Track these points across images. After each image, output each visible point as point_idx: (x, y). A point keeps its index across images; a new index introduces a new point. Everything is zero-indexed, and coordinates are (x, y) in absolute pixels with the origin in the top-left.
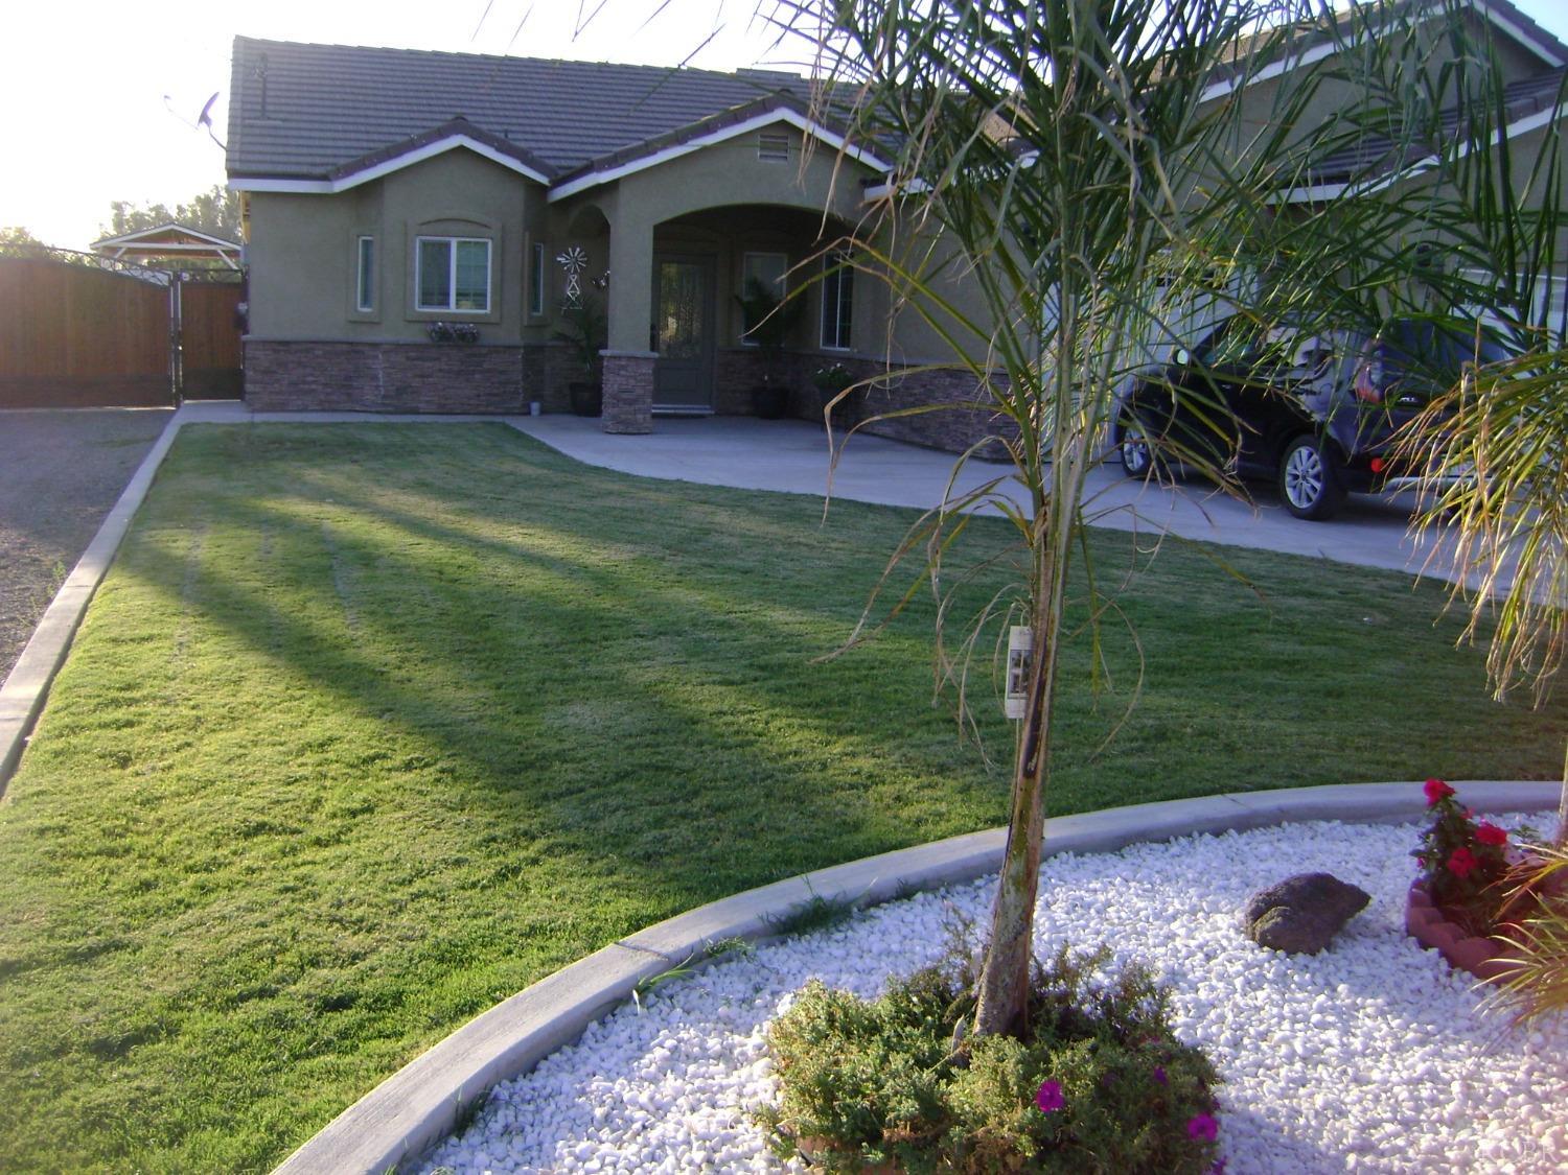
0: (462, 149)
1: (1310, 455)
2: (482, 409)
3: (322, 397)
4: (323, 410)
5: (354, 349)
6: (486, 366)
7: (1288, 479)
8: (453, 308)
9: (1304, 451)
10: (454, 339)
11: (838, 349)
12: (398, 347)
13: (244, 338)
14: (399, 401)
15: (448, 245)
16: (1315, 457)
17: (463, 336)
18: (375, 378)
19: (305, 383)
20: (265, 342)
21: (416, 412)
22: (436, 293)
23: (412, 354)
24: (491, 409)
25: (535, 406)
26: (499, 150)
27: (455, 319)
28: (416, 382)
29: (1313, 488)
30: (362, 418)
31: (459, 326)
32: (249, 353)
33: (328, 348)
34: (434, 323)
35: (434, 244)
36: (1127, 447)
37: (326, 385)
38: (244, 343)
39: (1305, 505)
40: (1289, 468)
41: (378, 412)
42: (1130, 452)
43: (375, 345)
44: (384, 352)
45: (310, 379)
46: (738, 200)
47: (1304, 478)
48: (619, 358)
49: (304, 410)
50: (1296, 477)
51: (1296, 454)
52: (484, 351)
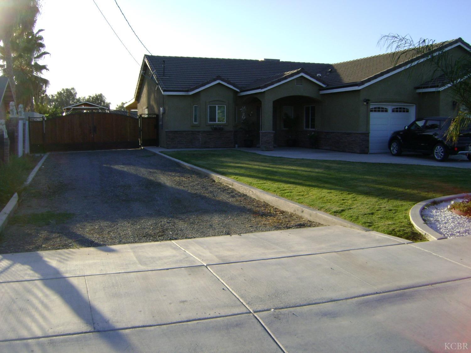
0: (219, 84)
1: (440, 148)
3: (185, 145)
4: (186, 148)
5: (193, 133)
6: (225, 136)
7: (435, 153)
8: (217, 122)
9: (439, 147)
10: (218, 129)
11: (310, 129)
12: (205, 132)
14: (205, 145)
15: (216, 107)
16: (441, 148)
17: (220, 129)
18: (199, 140)
21: (209, 148)
22: (213, 119)
23: (208, 134)
24: (226, 146)
25: (236, 146)
26: (228, 83)
27: (218, 125)
28: (209, 140)
29: (442, 155)
30: (195, 149)
32: (167, 134)
33: (186, 133)
34: (214, 126)
35: (212, 107)
36: (392, 149)
37: (186, 142)
38: (166, 132)
39: (439, 159)
40: (435, 151)
41: (199, 148)
42: (393, 150)
43: (199, 132)
44: (201, 133)
45: (182, 140)
46: (292, 95)
47: (439, 153)
48: (266, 133)
49: (181, 148)
50: (437, 153)
51: (437, 148)
52: (225, 132)
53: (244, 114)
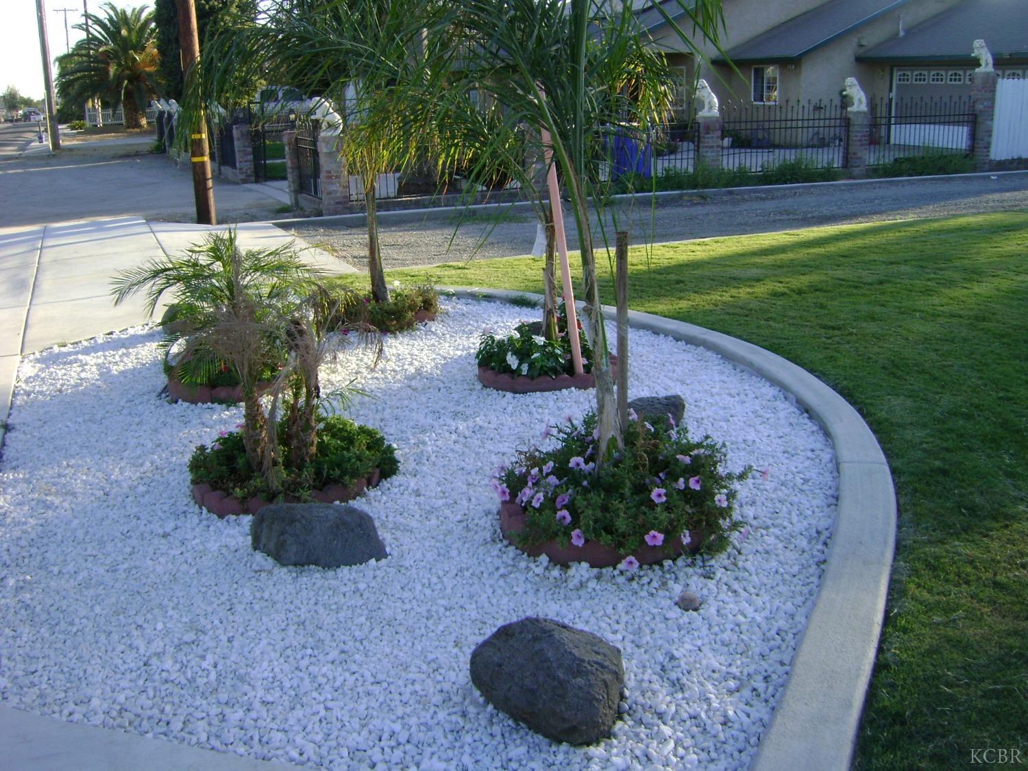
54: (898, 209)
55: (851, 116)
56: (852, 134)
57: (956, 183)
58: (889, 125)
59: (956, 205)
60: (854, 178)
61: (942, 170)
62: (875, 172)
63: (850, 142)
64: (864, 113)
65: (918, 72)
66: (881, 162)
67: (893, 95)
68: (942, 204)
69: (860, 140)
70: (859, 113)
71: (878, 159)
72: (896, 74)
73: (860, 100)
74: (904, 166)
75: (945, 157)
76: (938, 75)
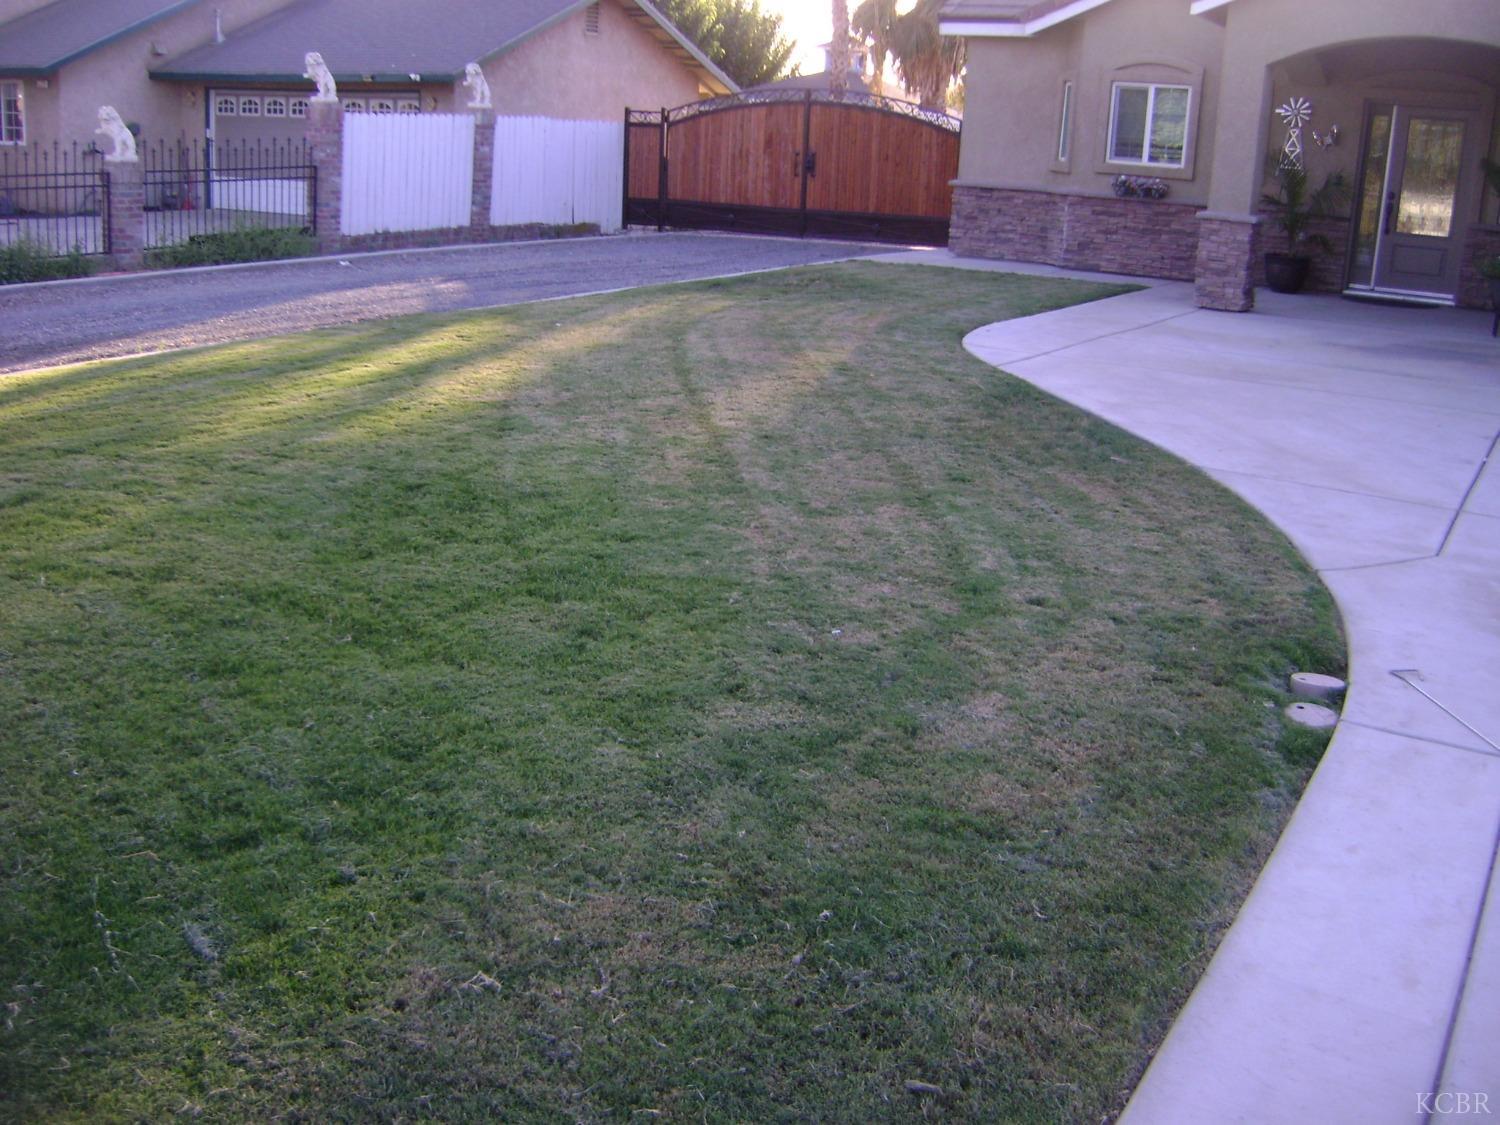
2: (1166, 273)
3: (1018, 247)
4: (1018, 261)
5: (1049, 200)
6: (1174, 226)
8: (1145, 162)
10: (1138, 194)
12: (1084, 200)
13: (953, 182)
14: (1081, 256)
15: (1147, 91)
17: (1148, 192)
18: (1061, 231)
19: (1004, 231)
20: (970, 188)
21: (1095, 269)
22: (1128, 146)
23: (1098, 208)
24: (1175, 274)
27: (1148, 174)
28: (1100, 239)
31: (1141, 181)
32: (955, 198)
33: (1028, 197)
37: (1022, 235)
38: (952, 187)
41: (1059, 267)
43: (1063, 197)
44: (1071, 205)
45: (1009, 227)
48: (1211, 220)
49: (1001, 258)
52: (1173, 210)
53: (1294, 134)
54: (165, 327)
55: (111, 169)
56: (114, 199)
57: (282, 274)
58: (208, 182)
59: (262, 315)
60: (124, 270)
61: (266, 253)
62: (161, 258)
63: (113, 212)
64: (134, 164)
65: (246, 99)
66: (169, 243)
67: (211, 133)
68: (242, 313)
69: (130, 209)
70: (123, 164)
71: (164, 239)
72: (215, 101)
73: (124, 143)
74: (204, 249)
75: (271, 232)
76: (275, 103)
